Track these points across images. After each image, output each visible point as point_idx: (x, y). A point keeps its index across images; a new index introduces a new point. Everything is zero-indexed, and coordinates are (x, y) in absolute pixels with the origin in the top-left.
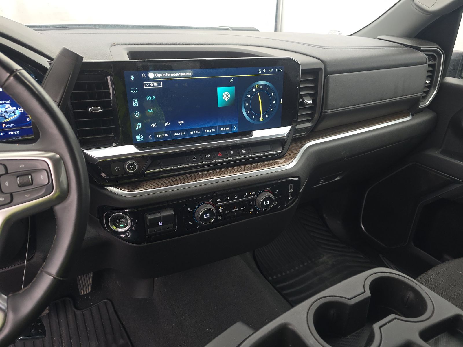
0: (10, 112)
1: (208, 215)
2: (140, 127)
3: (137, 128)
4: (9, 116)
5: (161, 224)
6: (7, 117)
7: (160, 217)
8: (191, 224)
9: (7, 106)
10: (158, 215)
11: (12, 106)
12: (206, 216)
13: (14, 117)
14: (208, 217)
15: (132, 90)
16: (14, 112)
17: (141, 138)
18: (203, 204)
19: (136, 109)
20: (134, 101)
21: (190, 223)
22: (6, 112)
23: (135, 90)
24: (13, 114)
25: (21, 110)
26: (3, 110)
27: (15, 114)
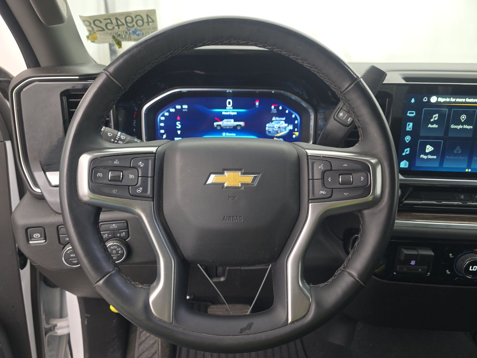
0: (282, 128)
1: (475, 268)
2: (408, 153)
3: (404, 154)
4: (281, 132)
5: (413, 263)
6: (279, 132)
7: (418, 255)
8: (449, 273)
9: (282, 122)
10: (414, 252)
11: (286, 123)
12: (472, 268)
13: (284, 133)
14: (475, 270)
15: (410, 113)
16: (285, 128)
17: (405, 165)
18: (470, 253)
19: (409, 133)
20: (409, 124)
21: (447, 271)
22: (279, 127)
23: (413, 113)
24: (284, 130)
25: (291, 127)
26: (278, 125)
27: (285, 130)
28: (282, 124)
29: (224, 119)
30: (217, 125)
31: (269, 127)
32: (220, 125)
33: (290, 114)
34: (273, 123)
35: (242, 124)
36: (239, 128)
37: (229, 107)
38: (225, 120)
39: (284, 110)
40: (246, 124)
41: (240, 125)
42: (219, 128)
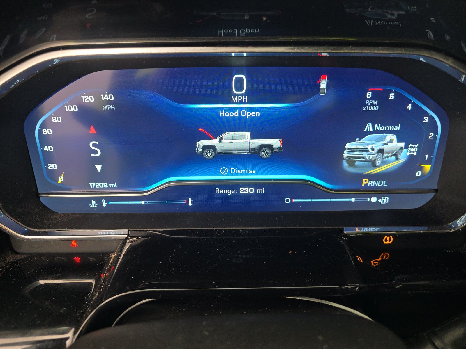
0: (388, 153)
4: (384, 163)
9: (389, 137)
13: (392, 165)
16: (396, 155)
22: (381, 151)
24: (394, 158)
25: (413, 150)
26: (378, 146)
27: (397, 159)
28: (391, 141)
29: (223, 132)
30: (205, 147)
31: (351, 150)
32: (213, 147)
33: (419, 113)
34: (365, 140)
35: (276, 143)
36: (266, 154)
37: (239, 93)
38: (227, 135)
39: (401, 101)
40: (284, 144)
41: (270, 146)
42: (209, 155)
